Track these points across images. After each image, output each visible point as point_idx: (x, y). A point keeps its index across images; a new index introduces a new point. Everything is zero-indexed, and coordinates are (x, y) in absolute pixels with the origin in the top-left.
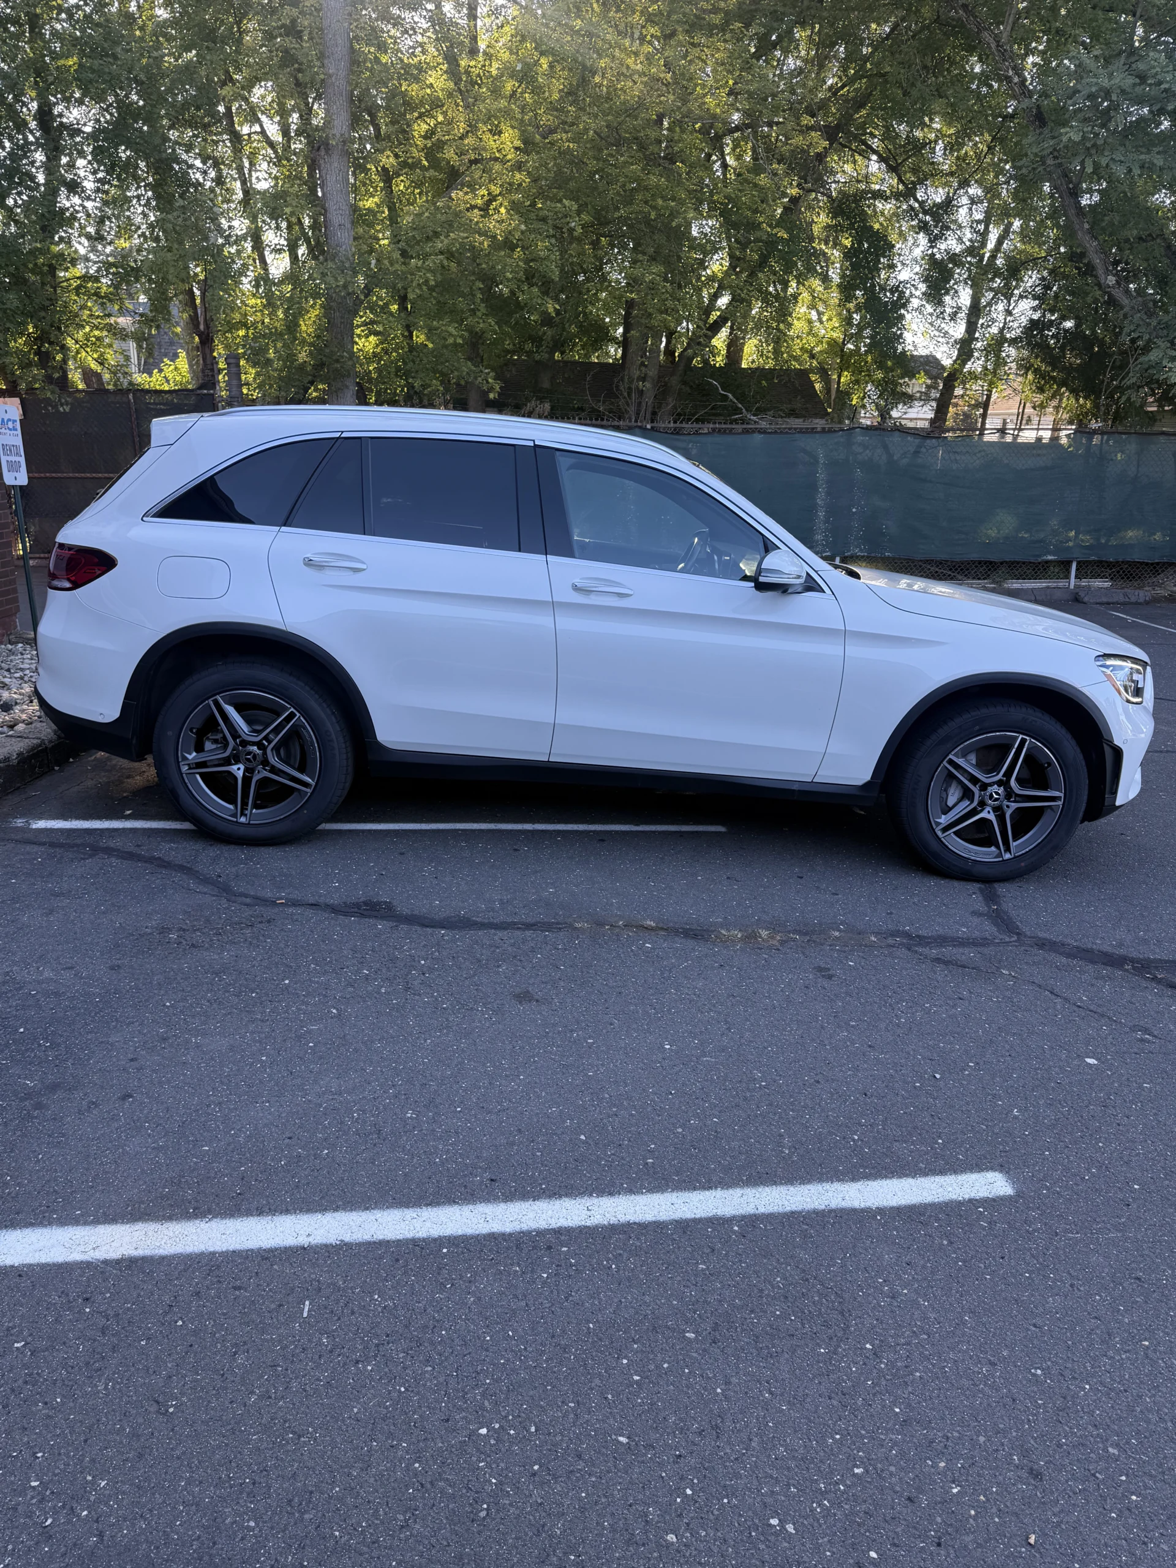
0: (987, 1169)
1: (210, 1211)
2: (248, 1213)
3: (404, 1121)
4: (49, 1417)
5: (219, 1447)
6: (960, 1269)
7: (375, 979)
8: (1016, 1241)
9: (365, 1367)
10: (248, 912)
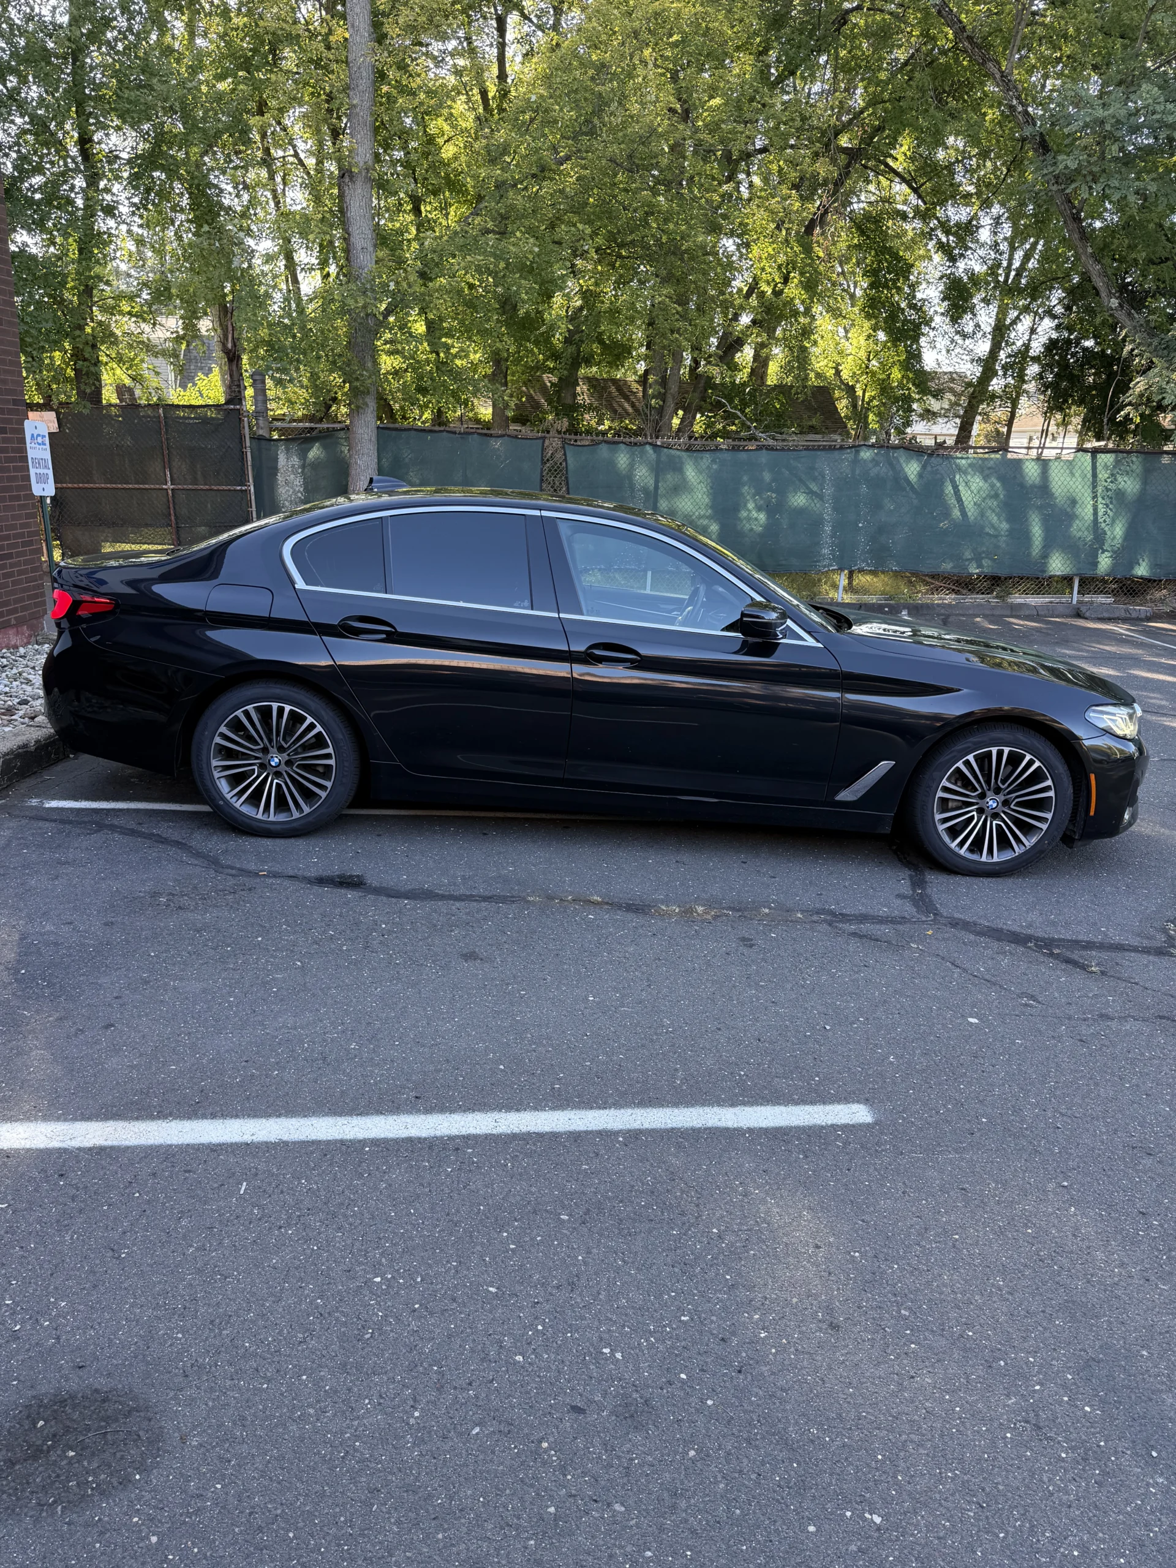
0: (853, 1102)
1: (171, 1114)
2: (204, 1117)
3: (348, 1051)
4: (23, 1256)
5: (160, 1282)
6: (810, 1177)
7: (339, 939)
8: (864, 1157)
9: (286, 1231)
10: (232, 881)
